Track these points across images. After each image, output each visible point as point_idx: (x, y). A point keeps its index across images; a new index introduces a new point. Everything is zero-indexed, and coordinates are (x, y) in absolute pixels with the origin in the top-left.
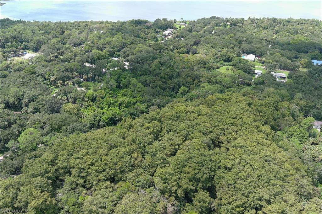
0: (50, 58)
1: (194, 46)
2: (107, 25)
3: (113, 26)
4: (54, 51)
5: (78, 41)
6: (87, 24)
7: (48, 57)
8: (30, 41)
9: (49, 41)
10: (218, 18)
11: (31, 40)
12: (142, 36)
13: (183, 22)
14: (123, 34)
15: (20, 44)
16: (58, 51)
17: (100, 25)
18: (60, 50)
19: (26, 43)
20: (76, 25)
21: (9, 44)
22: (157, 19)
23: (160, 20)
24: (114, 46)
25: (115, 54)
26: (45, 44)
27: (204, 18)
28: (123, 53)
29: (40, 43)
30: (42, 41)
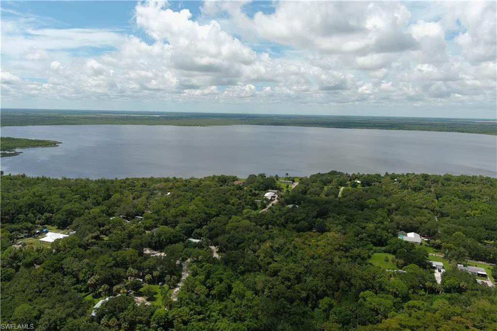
0: (88, 241)
1: (318, 219)
2: (177, 184)
3: (185, 185)
4: (95, 229)
5: (133, 210)
6: (145, 182)
7: (84, 239)
8: (55, 210)
9: (86, 211)
10: (341, 174)
11: (58, 210)
12: (233, 201)
13: (289, 179)
14: (204, 199)
15: (39, 216)
16: (101, 229)
17: (166, 184)
18: (103, 226)
19: (48, 215)
20: (129, 185)
21: (21, 216)
22: (250, 176)
23: (255, 176)
24: (192, 219)
25: (194, 233)
26: (80, 216)
27: (319, 173)
28: (207, 231)
29: (71, 214)
30: (76, 211)
